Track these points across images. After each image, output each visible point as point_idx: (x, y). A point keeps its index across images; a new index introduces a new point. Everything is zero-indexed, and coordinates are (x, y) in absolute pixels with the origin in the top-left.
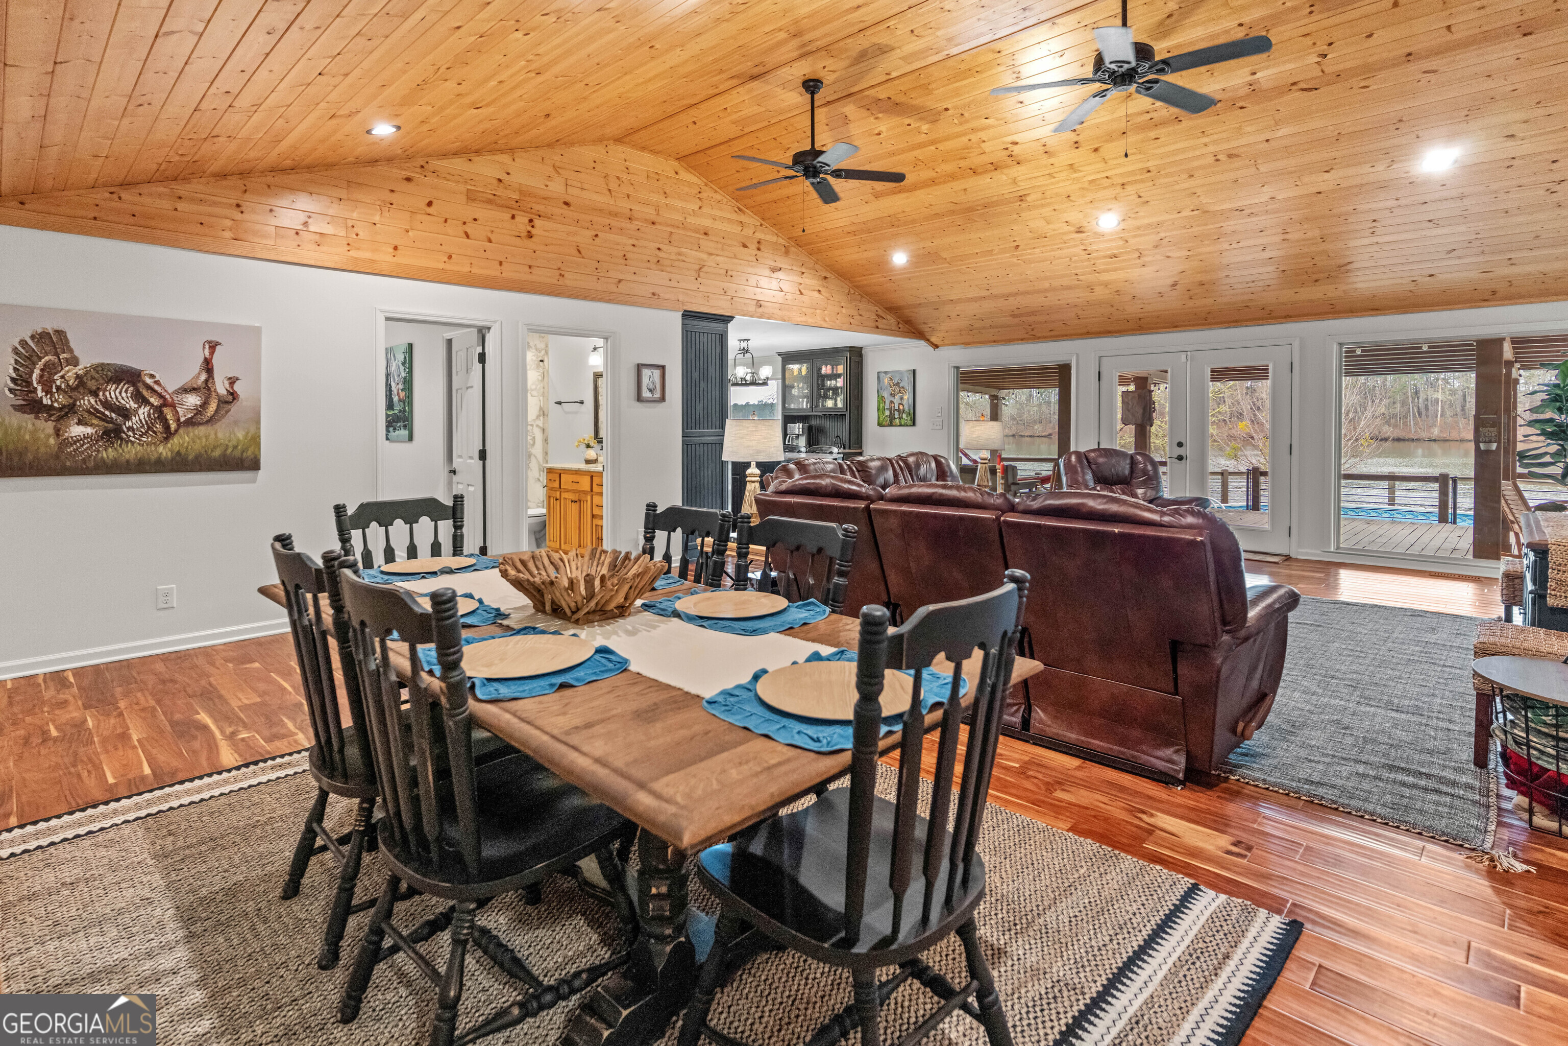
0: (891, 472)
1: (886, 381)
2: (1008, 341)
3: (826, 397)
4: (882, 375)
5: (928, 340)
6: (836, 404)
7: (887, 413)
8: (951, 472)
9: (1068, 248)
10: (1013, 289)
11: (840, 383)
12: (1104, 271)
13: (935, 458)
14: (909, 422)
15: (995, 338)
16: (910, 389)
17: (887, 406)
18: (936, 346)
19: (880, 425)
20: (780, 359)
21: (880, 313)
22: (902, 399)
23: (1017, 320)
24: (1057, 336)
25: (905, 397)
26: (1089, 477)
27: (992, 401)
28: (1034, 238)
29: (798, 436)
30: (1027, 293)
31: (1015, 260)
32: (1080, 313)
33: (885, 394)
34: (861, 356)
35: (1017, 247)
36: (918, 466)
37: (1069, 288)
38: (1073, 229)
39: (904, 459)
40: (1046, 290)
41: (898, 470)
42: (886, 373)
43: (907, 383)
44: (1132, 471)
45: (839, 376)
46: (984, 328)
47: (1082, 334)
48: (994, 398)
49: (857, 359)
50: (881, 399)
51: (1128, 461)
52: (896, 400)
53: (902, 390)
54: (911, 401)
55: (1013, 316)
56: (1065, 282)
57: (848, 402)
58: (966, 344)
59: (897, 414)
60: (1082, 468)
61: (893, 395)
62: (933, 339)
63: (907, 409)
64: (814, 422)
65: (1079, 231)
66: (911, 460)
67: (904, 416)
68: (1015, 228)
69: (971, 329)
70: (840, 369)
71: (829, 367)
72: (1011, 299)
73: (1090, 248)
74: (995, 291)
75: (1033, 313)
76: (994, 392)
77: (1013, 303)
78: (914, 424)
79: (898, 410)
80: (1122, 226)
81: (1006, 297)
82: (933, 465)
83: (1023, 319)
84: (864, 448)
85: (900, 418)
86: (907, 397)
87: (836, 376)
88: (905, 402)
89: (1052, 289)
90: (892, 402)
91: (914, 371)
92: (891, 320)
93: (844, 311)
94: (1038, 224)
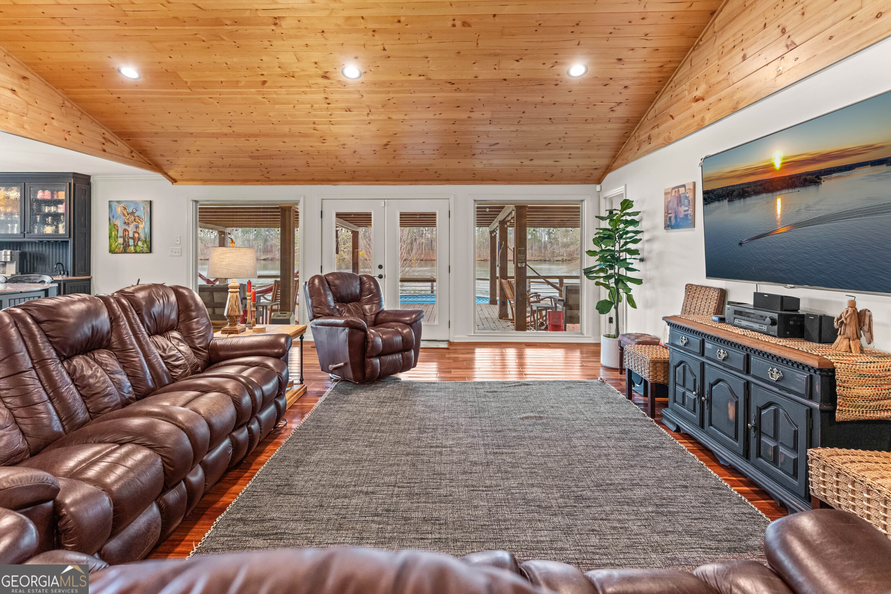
0: (105, 315)
1: (119, 210)
2: (245, 181)
3: (43, 223)
4: (114, 205)
5: (165, 174)
6: (56, 231)
7: (121, 241)
8: (196, 304)
9: (313, 93)
10: (255, 129)
11: (61, 209)
12: (338, 123)
13: (176, 290)
14: (145, 249)
15: (233, 177)
16: (147, 219)
17: (120, 234)
18: (174, 181)
19: (112, 251)
21: (108, 136)
22: (137, 227)
23: (255, 162)
24: (288, 180)
25: (141, 226)
26: (330, 298)
27: (220, 235)
28: (282, 76)
29: (6, 263)
30: (267, 135)
31: (260, 97)
32: (310, 161)
33: (119, 223)
34: (89, 184)
35: (264, 82)
36: (151, 301)
37: (305, 136)
38: (320, 72)
39: (130, 297)
40: (285, 135)
41: (119, 311)
43: (142, 213)
44: (361, 290)
45: (60, 202)
46: (224, 167)
47: (309, 181)
48: (221, 233)
49: (84, 187)
50: (113, 227)
51: (358, 282)
52: (131, 229)
53: (137, 219)
54: (147, 230)
55: (252, 157)
56: (303, 129)
57: (72, 229)
58: (206, 181)
59: (131, 242)
60: (325, 291)
61: (128, 224)
62: (171, 173)
63: (142, 237)
64: (27, 249)
65: (325, 77)
66: (141, 295)
67: (140, 243)
68: (265, 58)
69: (211, 166)
70: (62, 195)
71: (48, 193)
72: (252, 140)
73: (331, 97)
74: (237, 129)
75: (270, 157)
76: (222, 229)
77: (253, 143)
78: (150, 251)
79: (133, 238)
80: (362, 79)
81: (248, 136)
82: (173, 298)
83: (261, 161)
84: (92, 275)
85: (135, 246)
86: (143, 227)
87: (57, 202)
88: (140, 231)
89: (291, 135)
90: (125, 230)
91: (150, 202)
92: (123, 146)
93: (54, 123)
94: (288, 58)
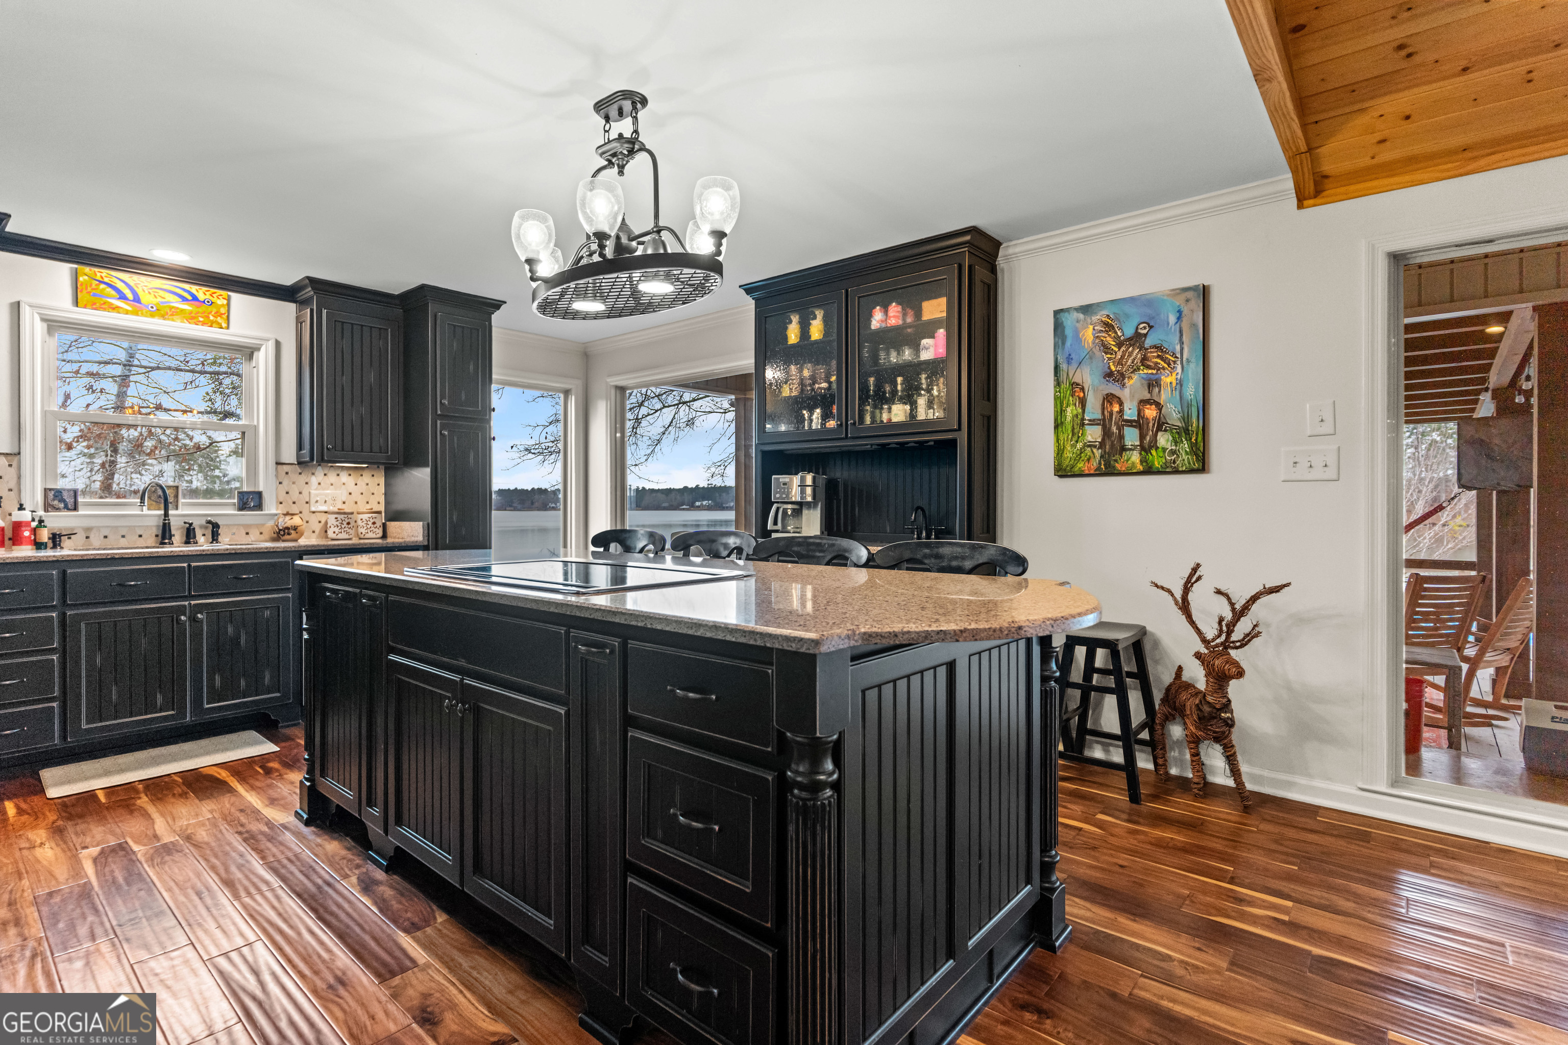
1: (1090, 333)
3: (882, 399)
4: (1071, 320)
6: (913, 415)
7: (1093, 434)
14: (1185, 459)
16: (1192, 352)
17: (1093, 410)
19: (1062, 472)
20: (749, 303)
22: (1153, 384)
25: (1169, 379)
29: (800, 507)
33: (1086, 374)
42: (1086, 309)
43: (1172, 333)
45: (930, 331)
50: (1069, 392)
52: (1131, 392)
53: (1154, 357)
54: (1191, 391)
59: (1131, 437)
61: (1117, 377)
63: (1173, 415)
64: (841, 473)
67: (1164, 440)
70: (934, 311)
71: (894, 309)
78: (1203, 466)
79: (1139, 423)
85: (1145, 448)
86: (1177, 381)
87: (919, 333)
88: (1164, 396)
90: (1109, 398)
91: (1204, 292)
